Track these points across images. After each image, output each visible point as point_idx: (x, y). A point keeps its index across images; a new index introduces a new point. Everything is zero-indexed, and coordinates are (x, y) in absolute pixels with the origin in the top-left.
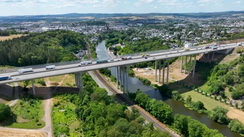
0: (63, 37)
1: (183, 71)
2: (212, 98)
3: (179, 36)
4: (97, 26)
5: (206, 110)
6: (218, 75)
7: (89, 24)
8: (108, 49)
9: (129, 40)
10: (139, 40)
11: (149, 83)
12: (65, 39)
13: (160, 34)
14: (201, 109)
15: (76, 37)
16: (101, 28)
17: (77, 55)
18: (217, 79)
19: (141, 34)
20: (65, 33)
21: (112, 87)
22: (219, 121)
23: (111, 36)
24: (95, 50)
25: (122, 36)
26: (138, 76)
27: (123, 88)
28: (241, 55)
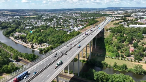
2: (119, 59)
18: (110, 47)
22: (142, 73)
28: (110, 32)
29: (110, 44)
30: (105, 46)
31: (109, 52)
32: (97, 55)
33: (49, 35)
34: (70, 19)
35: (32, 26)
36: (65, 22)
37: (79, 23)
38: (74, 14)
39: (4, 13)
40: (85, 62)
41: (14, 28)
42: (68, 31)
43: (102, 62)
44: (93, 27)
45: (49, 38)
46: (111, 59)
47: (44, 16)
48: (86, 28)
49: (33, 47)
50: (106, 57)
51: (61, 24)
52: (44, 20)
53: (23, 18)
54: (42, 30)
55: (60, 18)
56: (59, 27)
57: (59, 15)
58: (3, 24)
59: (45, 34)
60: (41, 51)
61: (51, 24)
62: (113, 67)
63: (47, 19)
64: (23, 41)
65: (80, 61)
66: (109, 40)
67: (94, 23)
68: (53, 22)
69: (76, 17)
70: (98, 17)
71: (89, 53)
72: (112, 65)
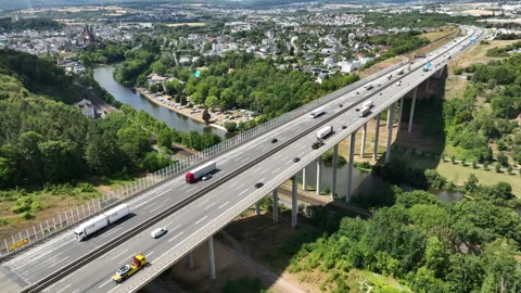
2: (489, 170)
5: (516, 197)
18: (462, 129)
23: (113, 56)
28: (469, 78)
29: (464, 120)
30: (444, 124)
31: (455, 145)
32: (413, 153)
33: (254, 84)
34: (325, 34)
35: (197, 54)
36: (308, 42)
37: (357, 46)
38: (340, 16)
39: (105, 11)
40: (370, 170)
41: (144, 61)
42: (316, 74)
43: (428, 172)
44: (407, 60)
45: (256, 94)
46: (459, 168)
47: (233, 23)
48: (382, 63)
49: (206, 117)
50: (441, 161)
51: (293, 49)
52: (234, 35)
53: (165, 30)
54: (231, 67)
55: (289, 28)
56: (286, 58)
57: (283, 17)
58: (110, 49)
59: (240, 81)
60: (232, 131)
61: (258, 50)
62: (463, 189)
63: (243, 34)
64: (178, 101)
65: (355, 166)
66: (461, 106)
67: (412, 49)
68: (264, 42)
69: (344, 26)
70: (430, 26)
71: (386, 145)
72: (459, 184)
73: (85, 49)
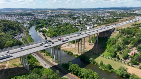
0: (4, 25)
1: (90, 43)
2: (112, 60)
3: (80, 22)
4: (26, 17)
5: (113, 69)
6: (111, 45)
7: (21, 15)
8: (38, 31)
9: (51, 25)
10: (57, 25)
11: (72, 54)
12: (5, 27)
13: (68, 21)
14: (110, 69)
15: (14, 25)
16: (30, 18)
17: (16, 37)
18: (111, 47)
19: (57, 21)
20: (5, 22)
21: (48, 61)
22: (124, 76)
23: (38, 23)
24: (28, 32)
25: (45, 22)
26: (63, 49)
27: (57, 61)
28: (119, 32)
42: (80, 29)
44: (104, 26)
50: (100, 56)
64: (43, 35)
66: (113, 40)
71: (88, 50)
73: (32, 21)
